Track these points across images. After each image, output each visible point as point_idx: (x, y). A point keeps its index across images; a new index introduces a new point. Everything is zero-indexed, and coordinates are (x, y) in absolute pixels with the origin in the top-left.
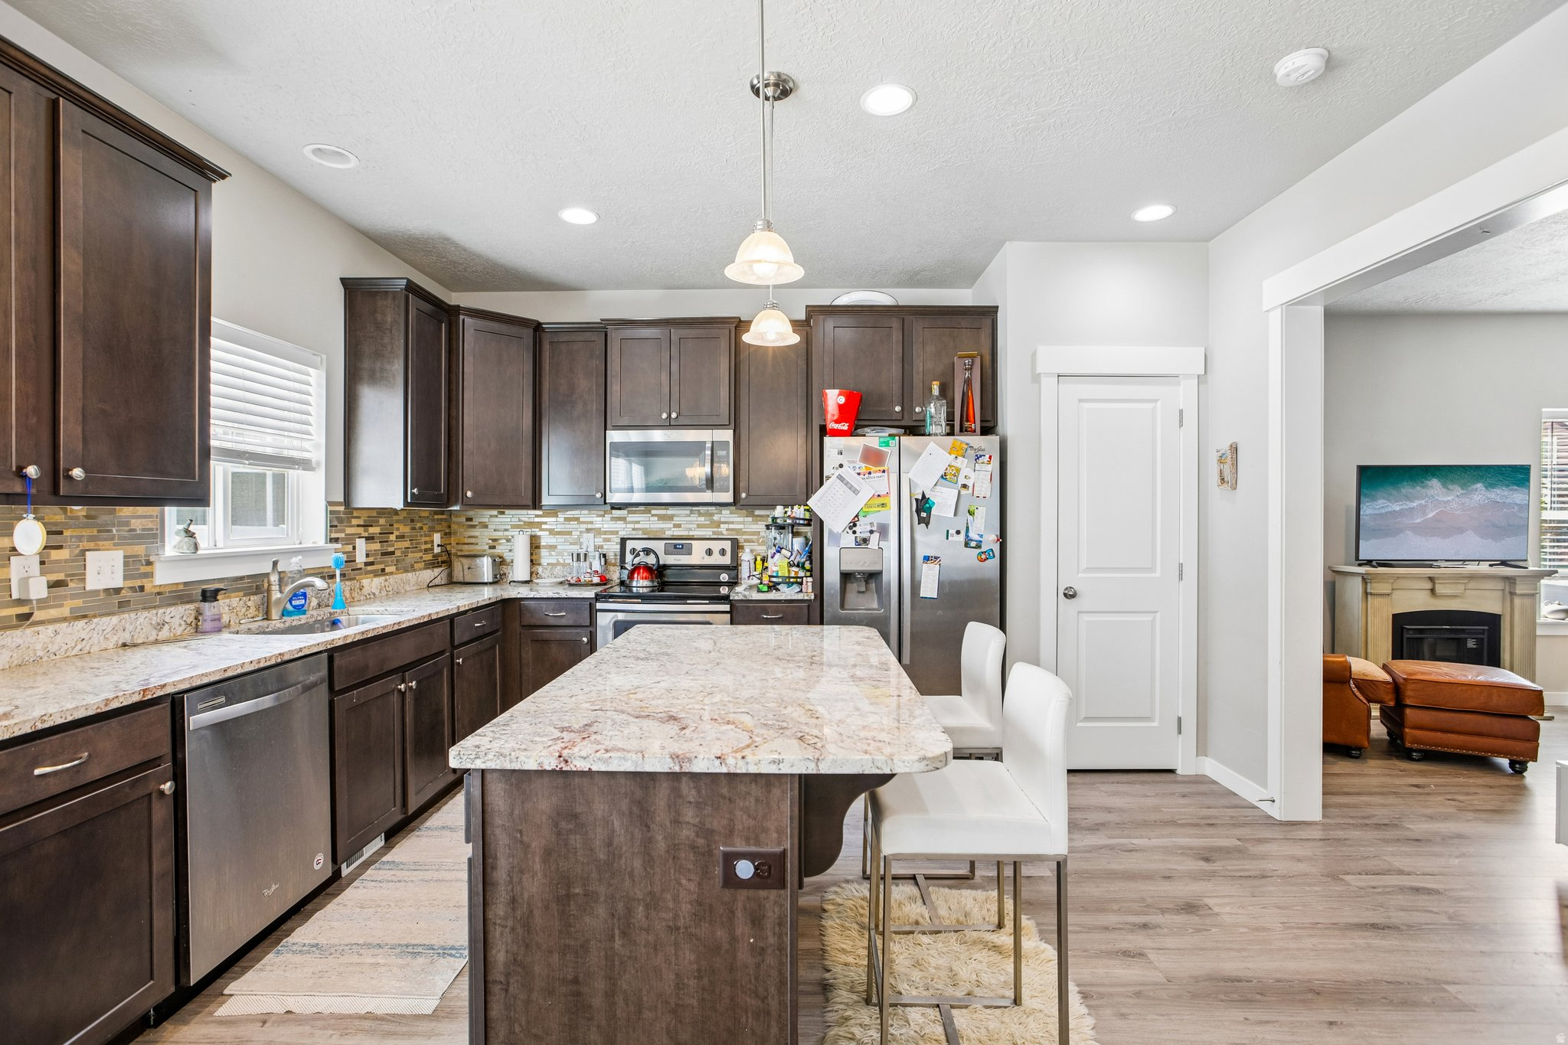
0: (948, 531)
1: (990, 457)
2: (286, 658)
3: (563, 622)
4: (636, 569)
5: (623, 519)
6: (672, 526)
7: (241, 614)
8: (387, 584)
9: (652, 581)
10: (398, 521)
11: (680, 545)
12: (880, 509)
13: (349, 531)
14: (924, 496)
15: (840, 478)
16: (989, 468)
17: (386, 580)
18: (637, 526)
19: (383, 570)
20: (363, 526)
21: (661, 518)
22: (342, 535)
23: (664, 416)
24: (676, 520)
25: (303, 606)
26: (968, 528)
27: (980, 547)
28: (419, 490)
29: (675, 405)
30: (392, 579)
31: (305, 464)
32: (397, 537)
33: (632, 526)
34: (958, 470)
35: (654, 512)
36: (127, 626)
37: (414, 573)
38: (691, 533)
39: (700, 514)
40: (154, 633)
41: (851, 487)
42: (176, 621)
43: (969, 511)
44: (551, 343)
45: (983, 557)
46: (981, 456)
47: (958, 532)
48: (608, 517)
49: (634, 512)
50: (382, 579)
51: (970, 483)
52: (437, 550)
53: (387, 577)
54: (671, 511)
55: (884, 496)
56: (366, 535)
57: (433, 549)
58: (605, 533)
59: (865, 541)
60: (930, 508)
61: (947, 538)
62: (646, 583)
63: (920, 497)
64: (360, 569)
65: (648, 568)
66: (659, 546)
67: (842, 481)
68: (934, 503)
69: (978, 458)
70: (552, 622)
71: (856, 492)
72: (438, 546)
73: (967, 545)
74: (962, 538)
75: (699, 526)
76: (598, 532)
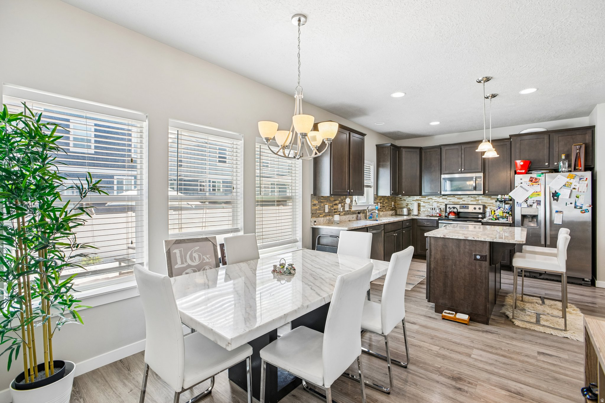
0: (566, 203)
1: (587, 179)
3: (429, 225)
4: (450, 212)
5: (446, 199)
6: (462, 201)
7: (362, 217)
9: (456, 216)
10: (385, 199)
11: (465, 206)
12: (537, 196)
13: (377, 201)
14: (555, 192)
15: (521, 187)
16: (586, 182)
17: (384, 213)
18: (450, 201)
19: (383, 210)
20: (380, 200)
21: (458, 198)
23: (460, 170)
24: (463, 199)
25: (371, 217)
26: (576, 202)
27: (582, 208)
28: (393, 191)
29: (463, 167)
31: (369, 187)
32: (386, 203)
33: (449, 201)
34: (571, 183)
35: (456, 197)
36: (349, 217)
37: (389, 212)
38: (469, 203)
39: (472, 197)
40: (352, 219)
41: (525, 189)
42: (354, 217)
43: (576, 197)
44: (425, 152)
45: (583, 211)
46: (582, 178)
47: (571, 203)
48: (441, 198)
49: (450, 197)
51: (577, 187)
54: (462, 197)
55: (539, 192)
56: (380, 202)
57: (392, 206)
58: (440, 202)
59: (531, 206)
60: (558, 196)
61: (566, 205)
62: (453, 216)
63: (554, 192)
64: (379, 210)
65: (454, 212)
66: (458, 207)
68: (560, 194)
70: (426, 225)
71: (527, 191)
73: (575, 207)
74: (573, 205)
75: (471, 201)
76: (438, 202)
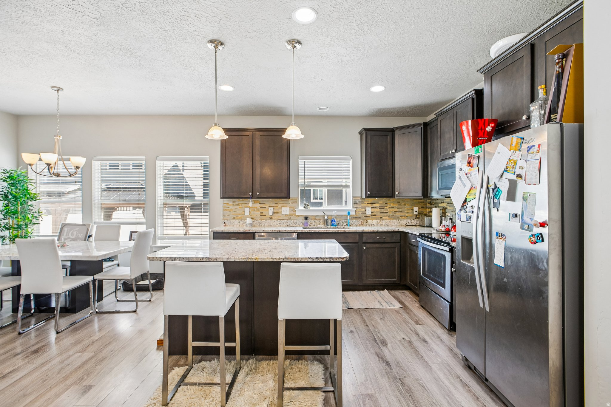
0: (509, 214)
1: (539, 146)
2: (281, 231)
7: (318, 224)
8: (381, 222)
10: (389, 203)
12: (475, 196)
14: (495, 186)
16: (538, 156)
17: (380, 221)
19: (381, 218)
20: (370, 204)
22: (360, 206)
23: (451, 152)
25: (334, 224)
26: (523, 213)
27: (531, 230)
28: (370, 192)
30: (384, 221)
31: (347, 187)
32: (389, 207)
34: (515, 163)
36: (288, 222)
37: (397, 220)
40: (294, 225)
41: (463, 183)
42: (300, 223)
43: (523, 198)
45: (533, 239)
46: (532, 147)
50: (378, 221)
51: (523, 173)
52: (415, 213)
53: (381, 220)
55: (476, 187)
56: (372, 206)
57: (413, 213)
59: (470, 218)
60: (499, 197)
61: (510, 220)
64: (369, 217)
67: (460, 179)
68: (501, 191)
69: (529, 149)
70: (413, 243)
72: (416, 211)
73: (522, 226)
